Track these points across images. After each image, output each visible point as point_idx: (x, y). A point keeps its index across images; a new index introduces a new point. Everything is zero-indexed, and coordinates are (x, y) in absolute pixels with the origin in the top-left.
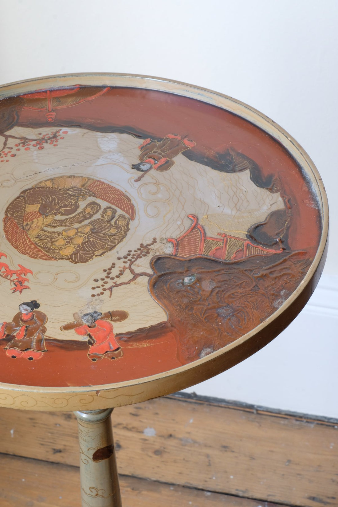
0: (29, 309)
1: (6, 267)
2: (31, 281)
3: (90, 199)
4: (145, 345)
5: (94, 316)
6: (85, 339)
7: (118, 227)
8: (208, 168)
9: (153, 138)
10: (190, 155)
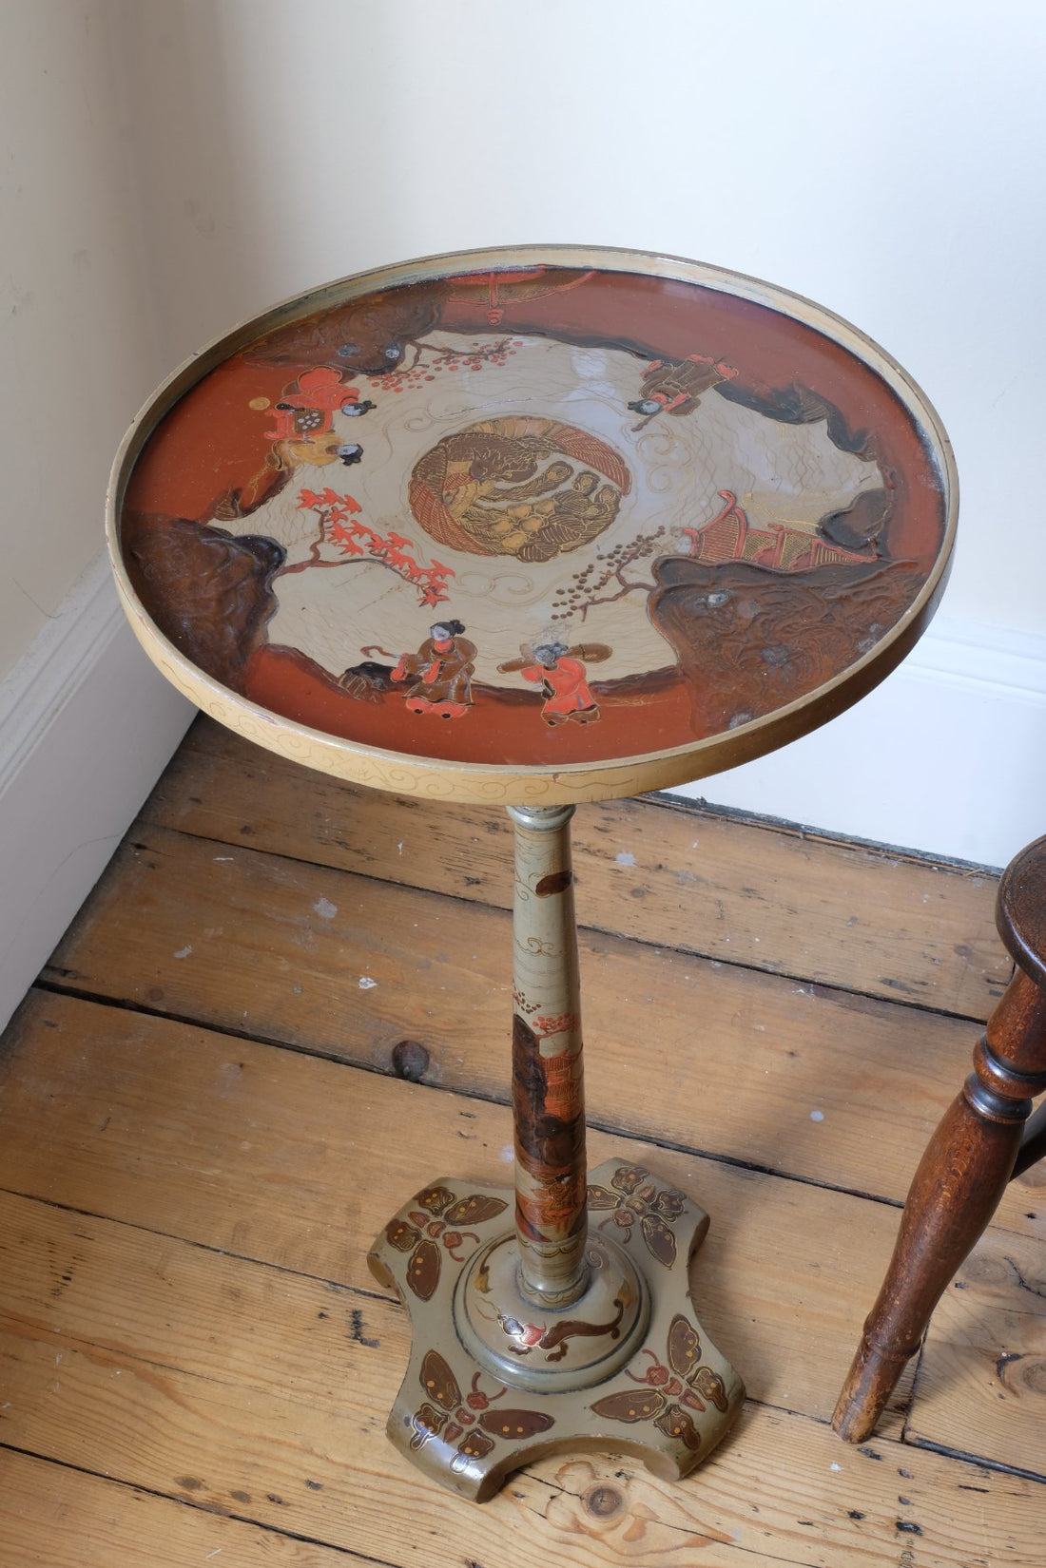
0: (447, 633)
1: (411, 562)
2: (451, 587)
3: (556, 457)
4: (638, 702)
5: (554, 651)
6: (538, 687)
7: (600, 506)
8: (757, 415)
9: (666, 360)
10: (728, 392)
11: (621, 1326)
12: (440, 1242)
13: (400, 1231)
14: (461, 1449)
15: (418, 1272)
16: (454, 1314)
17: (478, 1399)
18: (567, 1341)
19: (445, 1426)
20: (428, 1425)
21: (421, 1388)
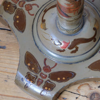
11: (96, 37)
12: (24, 8)
13: (9, 6)
14: (44, 88)
15: (18, 22)
16: (33, 37)
17: (47, 69)
18: (78, 46)
19: (37, 80)
20: (30, 80)
21: (26, 67)
